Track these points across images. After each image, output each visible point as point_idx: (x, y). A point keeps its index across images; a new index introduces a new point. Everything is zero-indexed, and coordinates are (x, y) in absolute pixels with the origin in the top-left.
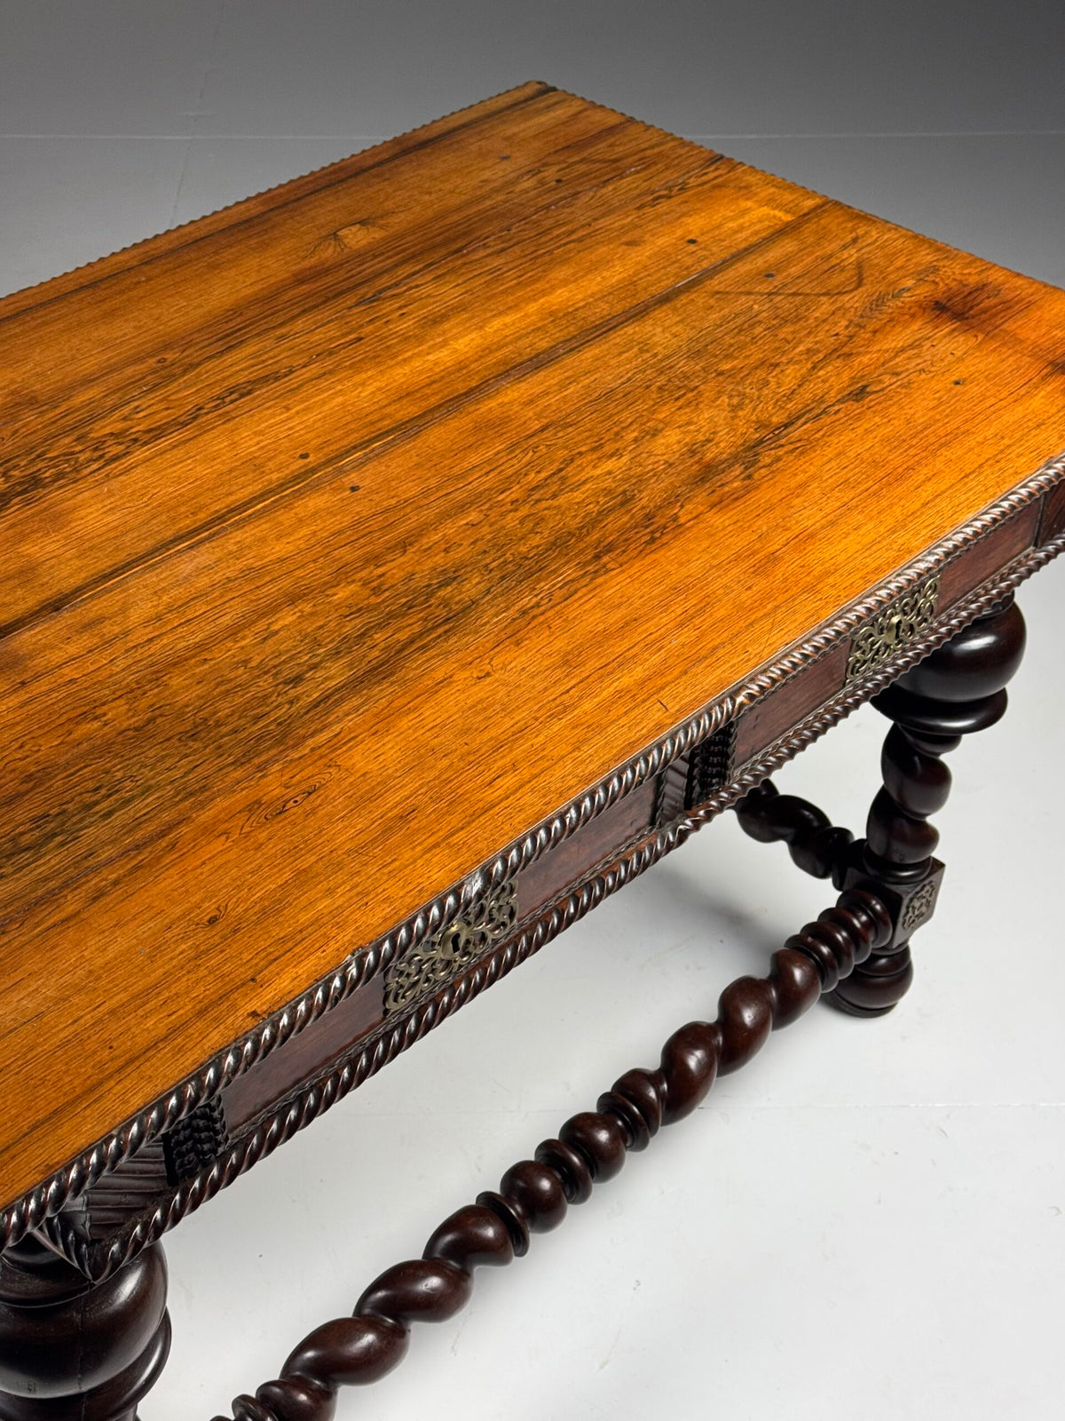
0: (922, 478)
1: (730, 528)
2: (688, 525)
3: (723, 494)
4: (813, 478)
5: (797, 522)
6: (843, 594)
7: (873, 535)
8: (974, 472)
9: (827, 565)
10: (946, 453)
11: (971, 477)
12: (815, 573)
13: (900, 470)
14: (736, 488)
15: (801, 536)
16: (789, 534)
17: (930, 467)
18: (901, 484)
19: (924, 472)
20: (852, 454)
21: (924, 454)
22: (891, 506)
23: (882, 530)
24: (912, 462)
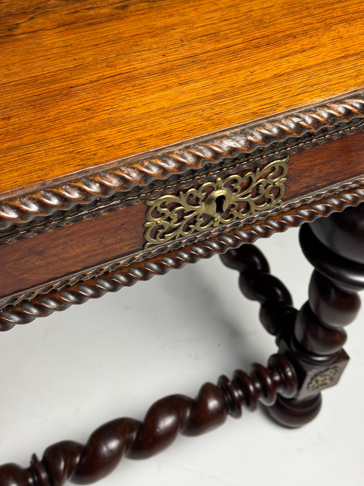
0: (298, 47)
1: (55, 51)
2: (19, 37)
3: (82, 17)
4: (186, 22)
5: (129, 61)
6: (101, 152)
7: (194, 96)
8: (358, 54)
9: (113, 116)
10: (342, 29)
11: (350, 59)
12: (94, 121)
13: (279, 35)
14: (102, 14)
15: (117, 77)
16: (109, 72)
17: (314, 39)
18: (270, 49)
19: (306, 42)
20: (244, 9)
21: (318, 25)
22: (238, 69)
23: (210, 92)
24: (299, 30)
